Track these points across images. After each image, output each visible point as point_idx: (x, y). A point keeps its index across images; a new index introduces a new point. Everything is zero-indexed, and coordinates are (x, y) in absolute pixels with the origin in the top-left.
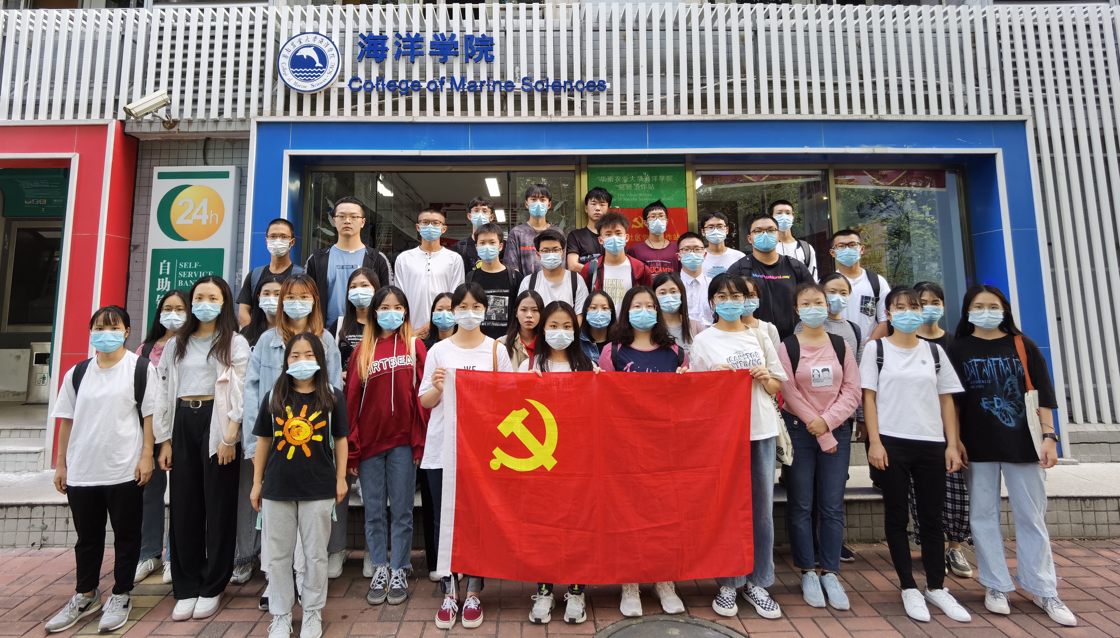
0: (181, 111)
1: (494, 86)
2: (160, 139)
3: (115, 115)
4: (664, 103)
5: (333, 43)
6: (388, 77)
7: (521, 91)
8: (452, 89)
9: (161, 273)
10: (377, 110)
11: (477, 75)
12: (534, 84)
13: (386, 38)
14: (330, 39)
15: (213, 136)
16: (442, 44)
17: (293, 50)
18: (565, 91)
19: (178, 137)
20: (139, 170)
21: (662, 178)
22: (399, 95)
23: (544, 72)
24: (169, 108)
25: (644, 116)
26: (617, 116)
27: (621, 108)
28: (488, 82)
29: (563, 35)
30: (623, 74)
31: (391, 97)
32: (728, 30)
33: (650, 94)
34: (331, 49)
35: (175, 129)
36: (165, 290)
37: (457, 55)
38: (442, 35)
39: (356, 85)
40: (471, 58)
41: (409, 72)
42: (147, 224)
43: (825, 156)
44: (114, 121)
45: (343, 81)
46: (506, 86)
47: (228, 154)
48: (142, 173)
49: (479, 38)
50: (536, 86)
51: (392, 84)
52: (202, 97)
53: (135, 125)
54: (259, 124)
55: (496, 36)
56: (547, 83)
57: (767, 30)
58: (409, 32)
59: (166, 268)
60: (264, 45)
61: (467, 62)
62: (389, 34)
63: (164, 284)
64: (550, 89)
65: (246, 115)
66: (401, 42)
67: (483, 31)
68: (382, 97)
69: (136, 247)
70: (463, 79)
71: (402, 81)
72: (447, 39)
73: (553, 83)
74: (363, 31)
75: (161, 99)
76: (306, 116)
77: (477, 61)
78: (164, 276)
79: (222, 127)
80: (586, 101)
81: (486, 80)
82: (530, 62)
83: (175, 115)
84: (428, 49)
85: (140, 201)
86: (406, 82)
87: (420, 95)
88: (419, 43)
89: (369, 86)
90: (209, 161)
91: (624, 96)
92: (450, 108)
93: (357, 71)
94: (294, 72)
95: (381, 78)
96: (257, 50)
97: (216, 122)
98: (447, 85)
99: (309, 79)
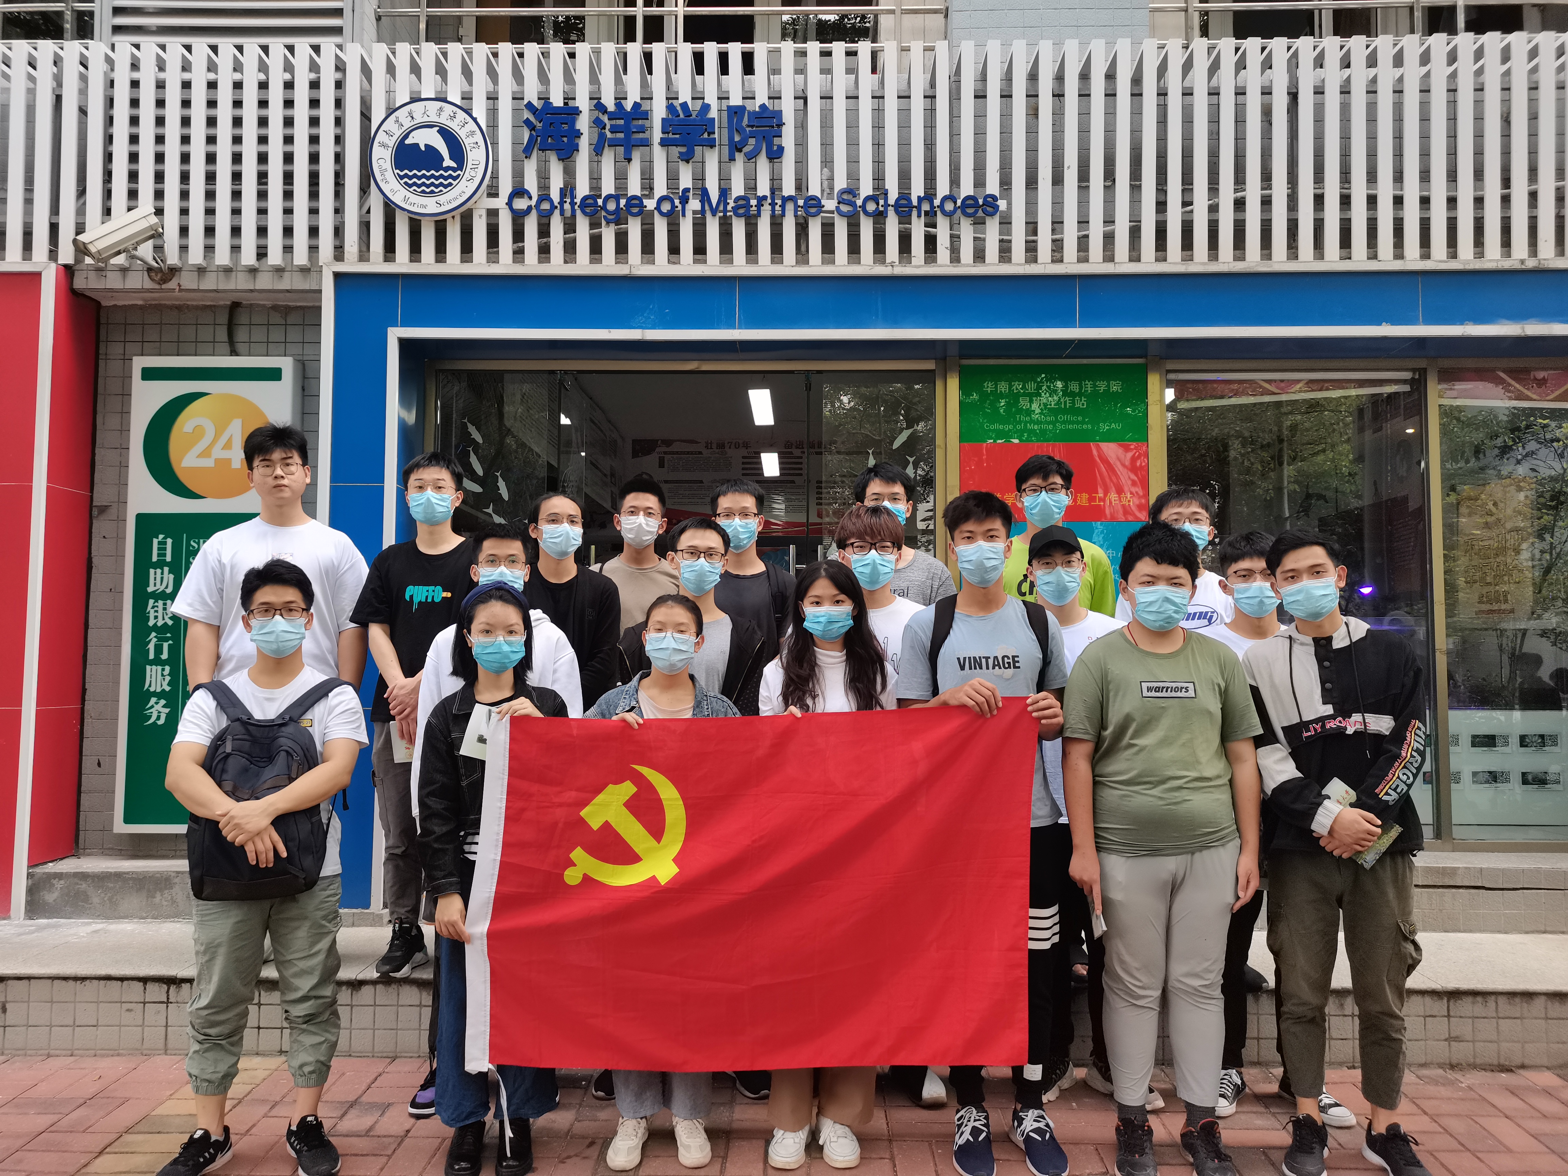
0: (184, 248)
1: (783, 206)
2: (140, 303)
3: (53, 254)
4: (1109, 239)
5: (475, 120)
6: (583, 189)
7: (836, 215)
8: (703, 212)
9: (155, 558)
10: (562, 252)
11: (751, 185)
12: (859, 202)
13: (576, 112)
14: (468, 112)
15: (245, 299)
16: (683, 124)
17: (398, 133)
18: (919, 216)
19: (177, 299)
20: (101, 363)
21: (1102, 386)
22: (604, 223)
23: (879, 178)
24: (159, 242)
25: (1070, 265)
26: (1018, 266)
27: (1027, 250)
28: (773, 199)
29: (918, 105)
30: (1032, 182)
31: (588, 228)
32: (1240, 92)
33: (1083, 222)
34: (472, 133)
35: (172, 284)
36: (163, 591)
37: (712, 146)
38: (684, 105)
39: (521, 204)
40: (740, 150)
41: (621, 178)
42: (123, 466)
43: (1421, 342)
44: (53, 266)
45: (496, 195)
46: (806, 206)
47: (277, 335)
48: (109, 369)
49: (755, 112)
50: (863, 207)
51: (590, 201)
52: (223, 222)
53: (92, 275)
54: (337, 276)
55: (788, 108)
56: (886, 200)
57: (1319, 91)
58: (620, 99)
59: (165, 549)
60: (339, 122)
61: (732, 159)
62: (583, 102)
63: (162, 579)
64: (891, 212)
65: (310, 258)
66: (605, 118)
67: (762, 98)
68: (570, 227)
69: (103, 509)
70: (724, 193)
71: (609, 197)
72: (694, 115)
73: (897, 200)
74: (531, 94)
75: (144, 224)
76: (428, 264)
77: (751, 157)
78: (160, 564)
79: (264, 282)
80: (959, 237)
81: (768, 194)
82: (853, 161)
83: (172, 257)
84: (657, 135)
85: (106, 423)
86: (616, 198)
87: (642, 224)
88: (640, 122)
89: (546, 206)
90: (240, 347)
91: (1032, 227)
92: (700, 249)
93: (523, 177)
94: (402, 177)
95: (568, 190)
96: (327, 131)
97: (253, 271)
98: (694, 204)
99: (432, 192)
